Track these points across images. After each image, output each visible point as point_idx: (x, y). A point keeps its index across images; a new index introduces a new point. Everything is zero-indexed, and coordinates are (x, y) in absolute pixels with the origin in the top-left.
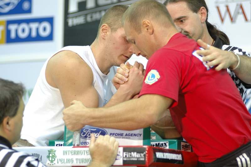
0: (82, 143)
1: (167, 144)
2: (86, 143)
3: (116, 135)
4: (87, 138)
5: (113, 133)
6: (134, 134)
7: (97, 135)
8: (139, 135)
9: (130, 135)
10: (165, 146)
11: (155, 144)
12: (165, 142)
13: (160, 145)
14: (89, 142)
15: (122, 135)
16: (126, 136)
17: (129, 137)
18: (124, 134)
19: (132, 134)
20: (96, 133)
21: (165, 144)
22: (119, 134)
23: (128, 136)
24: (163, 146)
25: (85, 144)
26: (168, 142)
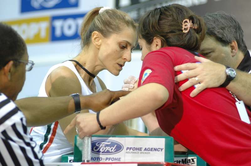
0: (95, 159)
1: (195, 160)
2: (99, 159)
3: (134, 149)
4: (100, 153)
5: (130, 147)
6: (155, 149)
7: (112, 150)
8: (160, 150)
9: (149, 150)
10: (193, 162)
11: (181, 160)
12: (193, 158)
13: (187, 161)
14: (102, 157)
15: (140, 149)
16: (145, 151)
17: (149, 152)
18: (143, 149)
19: (151, 148)
20: (110, 147)
21: (193, 160)
22: (137, 149)
23: (147, 151)
24: (190, 162)
25: (97, 160)
26: (196, 157)
